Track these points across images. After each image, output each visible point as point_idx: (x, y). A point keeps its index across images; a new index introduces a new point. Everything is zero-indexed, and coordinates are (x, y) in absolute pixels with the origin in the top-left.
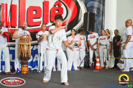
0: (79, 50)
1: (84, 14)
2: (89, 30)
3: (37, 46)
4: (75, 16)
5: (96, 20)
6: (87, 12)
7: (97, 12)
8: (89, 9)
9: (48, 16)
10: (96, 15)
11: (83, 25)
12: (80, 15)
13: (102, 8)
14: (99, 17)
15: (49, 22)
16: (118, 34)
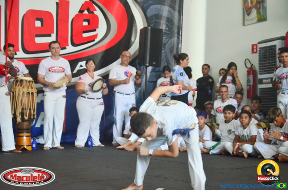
0: (103, 104)
1: (141, 30)
2: (150, 64)
3: (43, 96)
4: (123, 33)
5: (165, 44)
6: (146, 26)
7: (167, 26)
8: (152, 20)
9: (68, 32)
10: (165, 32)
11: (138, 54)
13: (177, 19)
14: (171, 37)
15: (68, 45)
16: (209, 74)
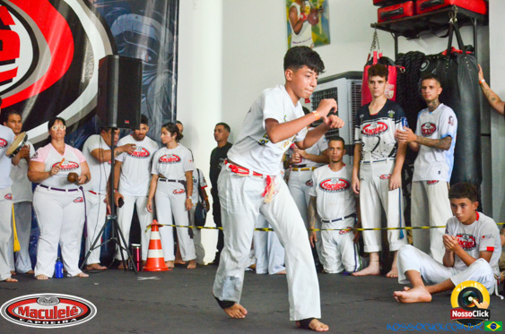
0: (82, 200)
1: (101, 61)
2: (120, 124)
5: (148, 86)
6: (111, 53)
7: (150, 53)
8: (121, 42)
10: (146, 66)
11: (95, 105)
12: (88, 63)
13: (167, 41)
14: (155, 75)
